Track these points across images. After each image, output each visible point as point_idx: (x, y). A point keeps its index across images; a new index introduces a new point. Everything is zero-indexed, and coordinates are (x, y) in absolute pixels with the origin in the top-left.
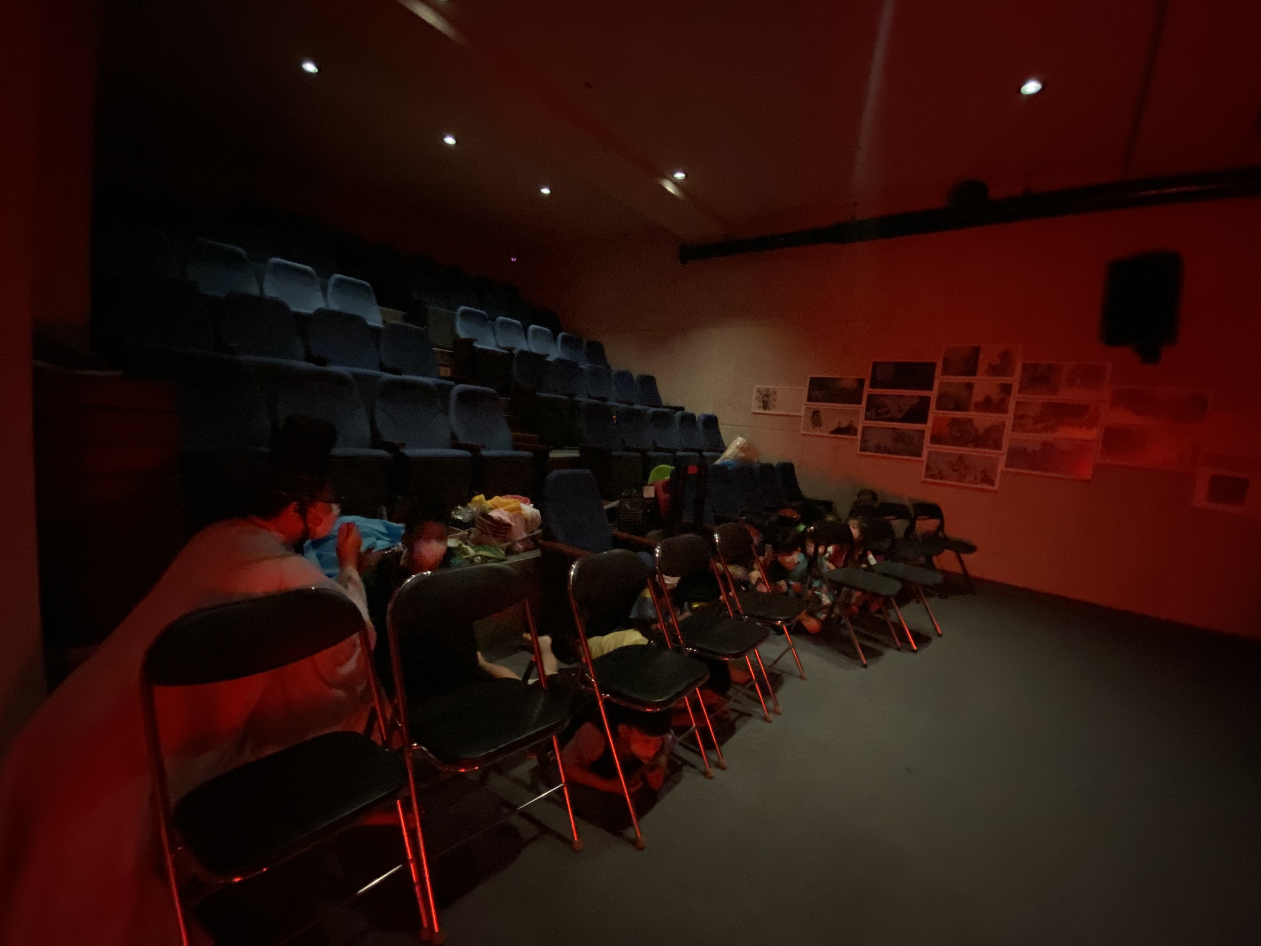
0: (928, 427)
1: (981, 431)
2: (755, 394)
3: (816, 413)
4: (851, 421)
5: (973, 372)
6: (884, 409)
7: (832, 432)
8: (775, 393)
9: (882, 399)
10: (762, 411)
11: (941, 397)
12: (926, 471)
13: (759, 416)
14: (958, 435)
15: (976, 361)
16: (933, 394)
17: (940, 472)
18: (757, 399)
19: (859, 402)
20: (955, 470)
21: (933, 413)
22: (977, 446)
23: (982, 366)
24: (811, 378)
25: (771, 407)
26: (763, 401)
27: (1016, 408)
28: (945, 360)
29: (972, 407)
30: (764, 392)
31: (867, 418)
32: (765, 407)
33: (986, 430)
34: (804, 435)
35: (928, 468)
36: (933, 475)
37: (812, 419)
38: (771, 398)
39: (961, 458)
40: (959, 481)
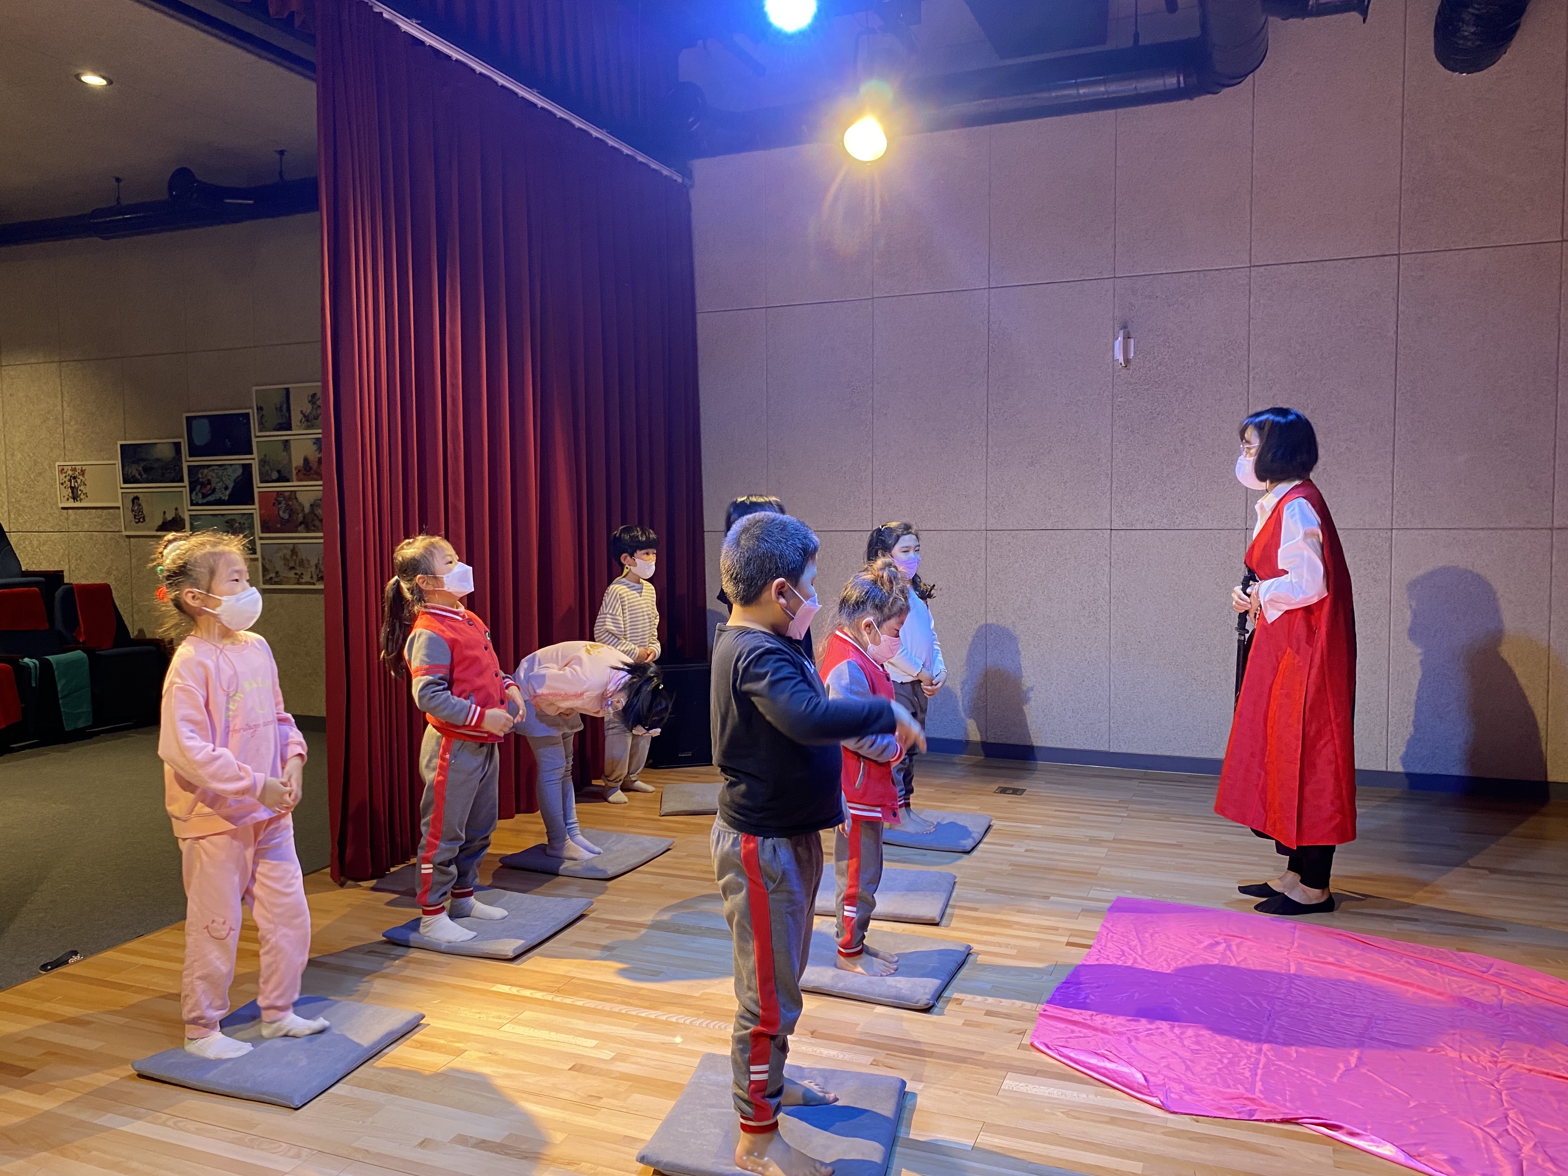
0: (254, 509)
1: (307, 510)
2: (59, 478)
3: (136, 499)
4: (176, 509)
5: (287, 426)
6: (209, 487)
7: (157, 530)
8: (83, 472)
9: (206, 471)
10: (71, 504)
11: (263, 462)
12: (264, 576)
13: (70, 511)
14: (286, 516)
15: (289, 409)
16: (254, 460)
17: (277, 573)
18: (62, 484)
19: (182, 480)
20: (293, 568)
21: (258, 487)
22: (308, 530)
23: (296, 418)
24: (122, 446)
25: (82, 496)
26: (71, 487)
28: (260, 409)
29: (294, 472)
30: (70, 473)
31: (192, 504)
32: (75, 498)
33: (311, 505)
34: (129, 537)
35: (265, 570)
36: (271, 578)
37: (133, 511)
38: (79, 481)
39: (294, 551)
40: (299, 583)
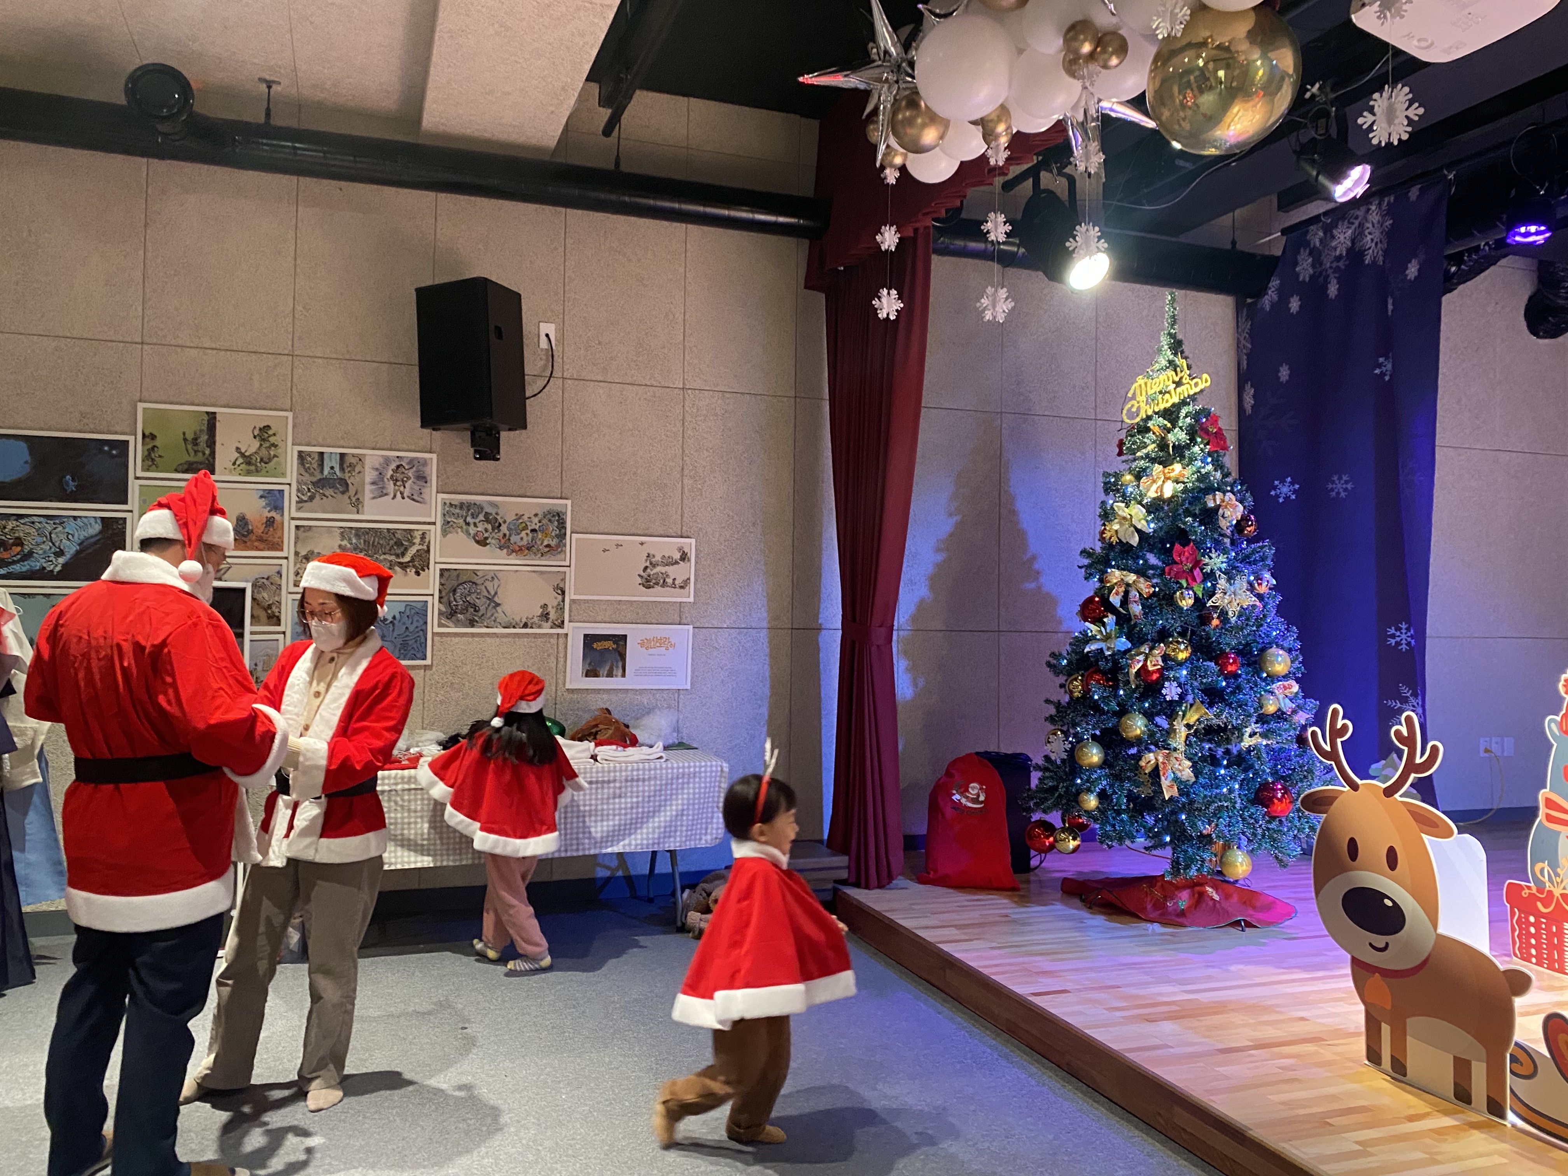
6: (17, 551)
9: (11, 524)
15: (211, 443)
16: (131, 513)
23: (225, 456)
27: (297, 538)
28: (150, 437)
